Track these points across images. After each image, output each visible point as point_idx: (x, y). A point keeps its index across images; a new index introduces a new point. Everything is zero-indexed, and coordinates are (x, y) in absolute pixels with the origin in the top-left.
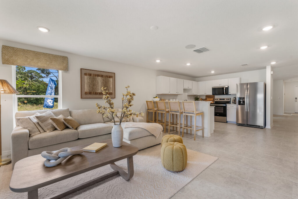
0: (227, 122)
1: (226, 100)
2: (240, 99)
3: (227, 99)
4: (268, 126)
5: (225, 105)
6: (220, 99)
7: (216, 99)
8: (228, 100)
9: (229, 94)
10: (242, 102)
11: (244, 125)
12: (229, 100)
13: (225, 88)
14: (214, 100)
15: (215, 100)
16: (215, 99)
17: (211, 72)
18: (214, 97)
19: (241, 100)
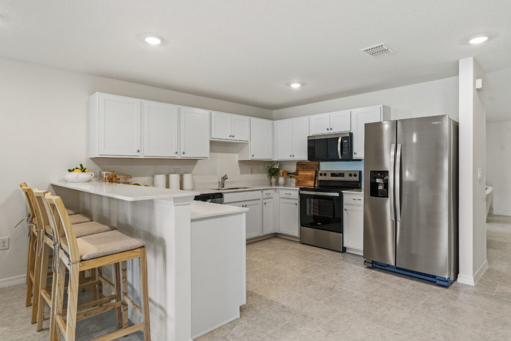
0: (344, 250)
1: (347, 178)
2: (375, 178)
3: (350, 175)
4: (466, 277)
5: (337, 194)
6: (333, 175)
7: (321, 175)
8: (353, 179)
9: (355, 157)
10: (380, 187)
11: (387, 268)
12: (357, 179)
13: (340, 140)
14: (316, 176)
15: (320, 178)
16: (319, 172)
17: (289, 85)
18: (319, 167)
19: (378, 181)
